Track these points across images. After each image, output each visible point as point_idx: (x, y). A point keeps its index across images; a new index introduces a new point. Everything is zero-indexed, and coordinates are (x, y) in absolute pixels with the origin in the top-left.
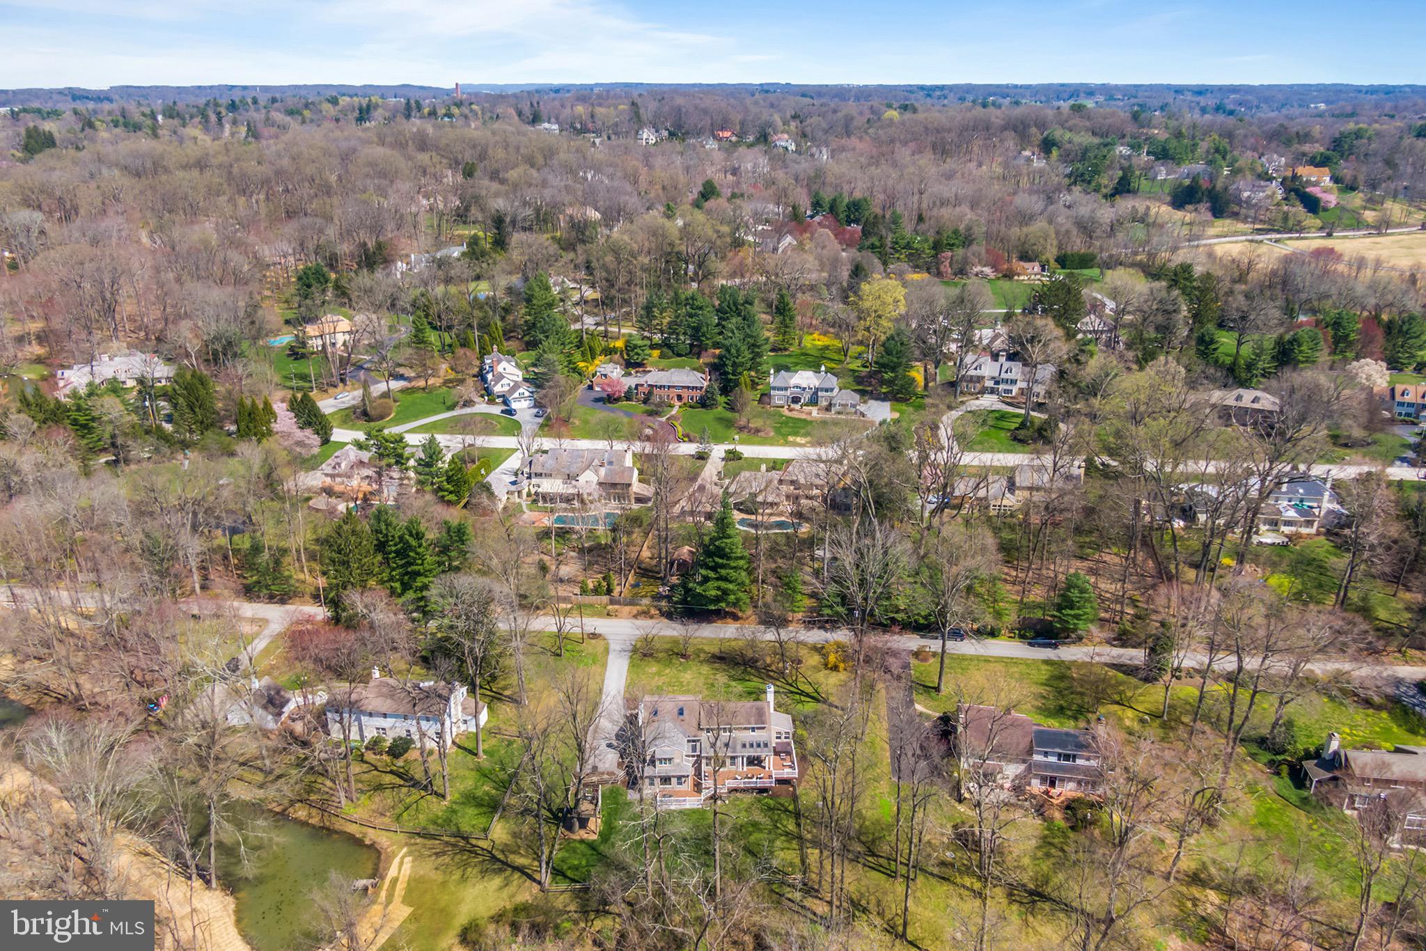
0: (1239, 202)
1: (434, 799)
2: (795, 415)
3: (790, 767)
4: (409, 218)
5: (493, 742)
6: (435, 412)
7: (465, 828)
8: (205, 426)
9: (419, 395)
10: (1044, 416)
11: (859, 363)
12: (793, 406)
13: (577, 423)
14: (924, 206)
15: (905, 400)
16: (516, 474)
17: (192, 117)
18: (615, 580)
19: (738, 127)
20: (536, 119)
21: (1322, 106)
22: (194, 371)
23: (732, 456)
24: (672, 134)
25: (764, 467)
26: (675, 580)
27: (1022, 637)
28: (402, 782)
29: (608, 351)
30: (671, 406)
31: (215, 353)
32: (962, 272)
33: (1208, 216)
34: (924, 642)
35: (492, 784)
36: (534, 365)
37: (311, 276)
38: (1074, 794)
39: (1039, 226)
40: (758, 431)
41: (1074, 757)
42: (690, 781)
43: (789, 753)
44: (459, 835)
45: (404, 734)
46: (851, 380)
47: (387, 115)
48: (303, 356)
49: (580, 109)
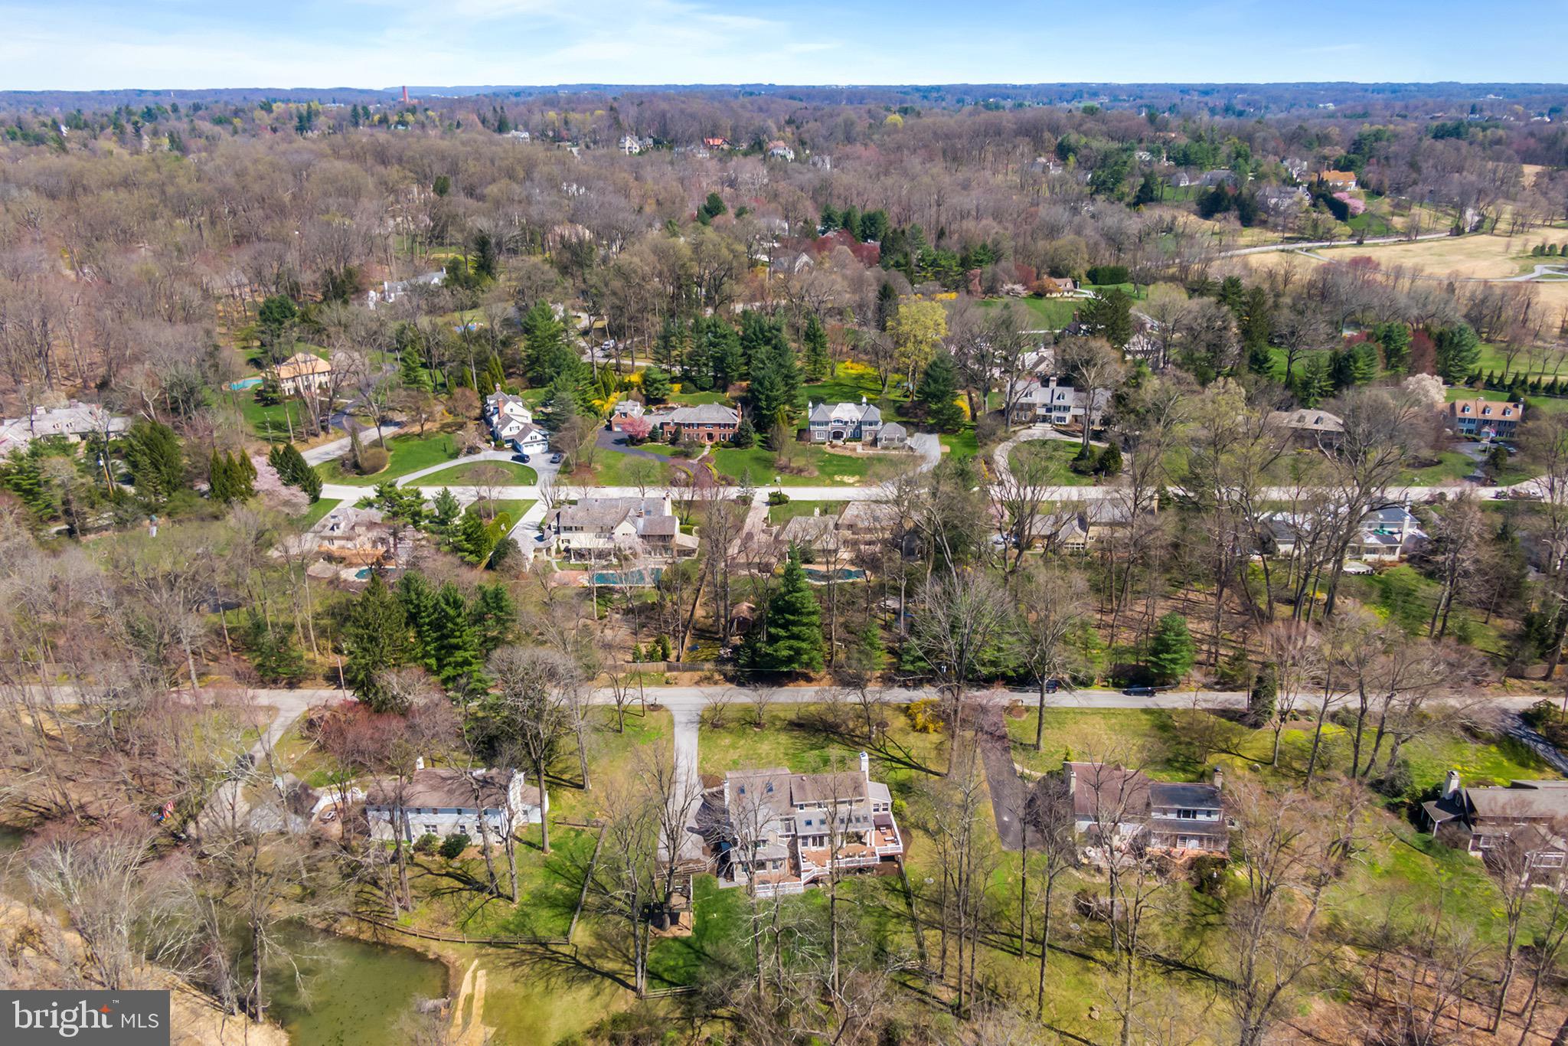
0: (1266, 209)
1: (501, 902)
2: (838, 451)
3: (893, 841)
4: (378, 241)
5: (560, 832)
6: (437, 462)
7: (542, 933)
8: (172, 486)
9: (416, 442)
10: (1104, 445)
11: (899, 392)
12: (835, 442)
13: (599, 468)
14: (943, 219)
15: (953, 432)
16: (540, 528)
17: (102, 128)
18: (670, 644)
19: (729, 134)
20: (502, 127)
21: (1331, 106)
22: (154, 423)
23: (777, 500)
24: (656, 142)
25: (817, 511)
26: (737, 640)
27: (1116, 685)
28: (461, 886)
29: (625, 387)
30: (703, 446)
31: (175, 401)
32: (991, 290)
33: (1237, 225)
34: (1017, 696)
35: (564, 881)
36: (545, 405)
37: (275, 310)
38: (1196, 852)
39: (1067, 238)
40: (800, 471)
41: (1195, 813)
42: (787, 865)
43: (889, 827)
44: (537, 941)
45: (458, 831)
46: (892, 411)
47: (331, 123)
48: (274, 402)
49: (552, 115)
